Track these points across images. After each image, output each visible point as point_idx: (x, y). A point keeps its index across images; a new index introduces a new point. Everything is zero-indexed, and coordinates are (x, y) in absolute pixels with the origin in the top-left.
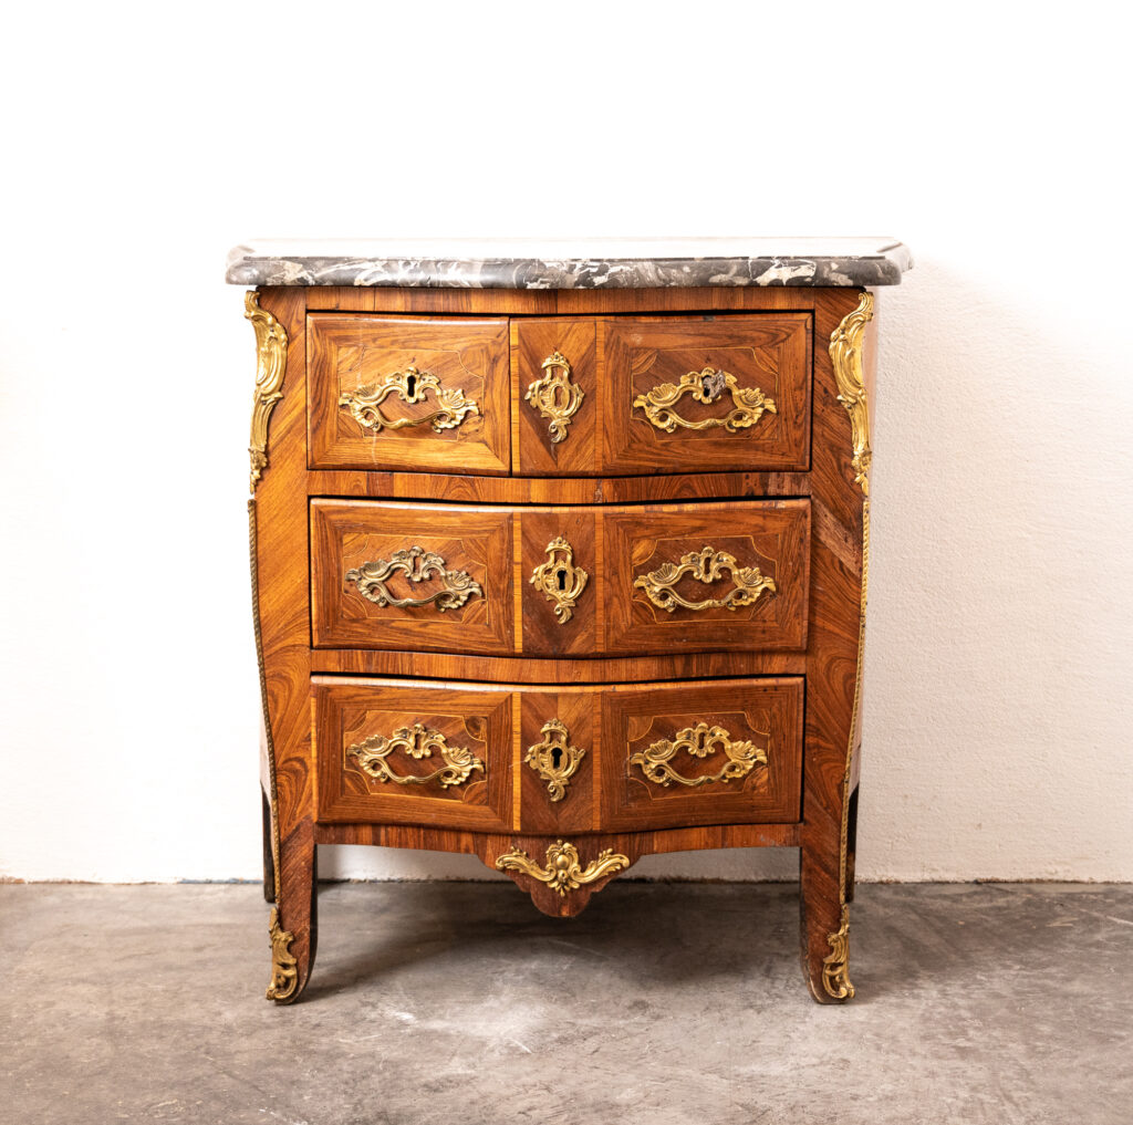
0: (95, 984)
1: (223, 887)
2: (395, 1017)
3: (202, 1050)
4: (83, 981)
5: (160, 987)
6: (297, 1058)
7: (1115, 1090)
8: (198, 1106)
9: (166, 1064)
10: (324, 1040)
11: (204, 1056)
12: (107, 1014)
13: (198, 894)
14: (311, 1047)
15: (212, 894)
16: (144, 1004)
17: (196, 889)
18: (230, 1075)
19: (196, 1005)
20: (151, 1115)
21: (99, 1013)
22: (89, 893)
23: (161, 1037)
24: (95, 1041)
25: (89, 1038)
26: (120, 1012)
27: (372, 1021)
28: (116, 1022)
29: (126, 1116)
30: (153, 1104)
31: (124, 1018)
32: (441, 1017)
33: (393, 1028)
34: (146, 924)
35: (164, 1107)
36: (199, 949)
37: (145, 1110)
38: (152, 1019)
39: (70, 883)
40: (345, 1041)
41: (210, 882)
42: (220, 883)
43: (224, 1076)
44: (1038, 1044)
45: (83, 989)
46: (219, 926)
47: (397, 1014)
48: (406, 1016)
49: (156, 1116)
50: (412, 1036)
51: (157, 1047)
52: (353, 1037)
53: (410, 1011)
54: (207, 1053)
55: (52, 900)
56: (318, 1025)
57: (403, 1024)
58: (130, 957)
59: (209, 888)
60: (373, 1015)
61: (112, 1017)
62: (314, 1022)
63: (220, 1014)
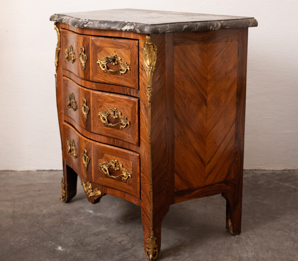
0: (10, 201)
1: (48, 172)
2: (88, 212)
3: (36, 222)
4: (8, 201)
5: (28, 202)
6: (61, 225)
7: (277, 235)
8: (33, 240)
9: (26, 227)
10: (69, 219)
11: (36, 224)
12: (13, 211)
13: (41, 174)
14: (65, 221)
15: (44, 174)
16: (23, 208)
17: (41, 172)
18: (43, 230)
19: (37, 208)
20: (20, 244)
21: (10, 210)
22: (13, 174)
23: (26, 218)
24: (9, 219)
25: (7, 219)
26: (16, 211)
27: (82, 213)
28: (15, 214)
29: (13, 244)
30: (21, 240)
31: (17, 212)
32: (100, 212)
33: (87, 215)
34: (27, 183)
35: (23, 241)
36: (39, 191)
37: (19, 242)
38: (24, 212)
39: (8, 171)
40: (74, 219)
41: (44, 171)
42: (47, 171)
43: (41, 231)
44: (256, 220)
45: (8, 203)
46: (45, 184)
47: (89, 211)
48: (91, 212)
49: (21, 244)
50: (92, 218)
51: (24, 221)
52: (77, 218)
53: (92, 210)
54: (38, 223)
55: (4, 176)
56: (68, 214)
57: (90, 214)
58: (21, 193)
59: (44, 172)
60: (82, 211)
61: (14, 212)
62: (67, 213)
63: (42, 211)
